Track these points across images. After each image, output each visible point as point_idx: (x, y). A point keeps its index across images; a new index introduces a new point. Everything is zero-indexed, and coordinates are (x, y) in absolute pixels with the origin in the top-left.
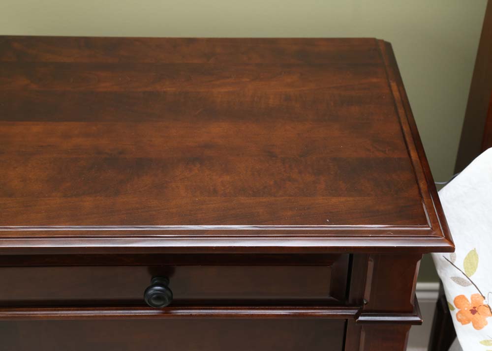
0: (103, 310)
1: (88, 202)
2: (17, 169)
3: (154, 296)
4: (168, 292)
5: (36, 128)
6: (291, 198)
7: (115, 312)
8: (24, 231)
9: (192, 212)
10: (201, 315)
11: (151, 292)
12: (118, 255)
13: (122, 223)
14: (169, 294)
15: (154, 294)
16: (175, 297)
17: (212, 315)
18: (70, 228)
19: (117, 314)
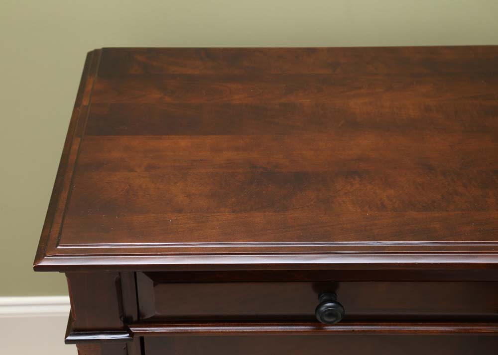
0: (264, 325)
1: (258, 218)
2: (178, 184)
3: (327, 313)
4: (340, 308)
5: (184, 142)
6: (464, 212)
7: (275, 327)
8: (204, 248)
9: (367, 228)
10: (364, 331)
11: (323, 309)
12: (289, 271)
13: (299, 239)
14: (342, 310)
15: (326, 311)
16: (347, 313)
17: (374, 331)
18: (248, 244)
19: (278, 330)
